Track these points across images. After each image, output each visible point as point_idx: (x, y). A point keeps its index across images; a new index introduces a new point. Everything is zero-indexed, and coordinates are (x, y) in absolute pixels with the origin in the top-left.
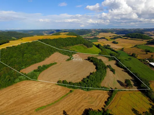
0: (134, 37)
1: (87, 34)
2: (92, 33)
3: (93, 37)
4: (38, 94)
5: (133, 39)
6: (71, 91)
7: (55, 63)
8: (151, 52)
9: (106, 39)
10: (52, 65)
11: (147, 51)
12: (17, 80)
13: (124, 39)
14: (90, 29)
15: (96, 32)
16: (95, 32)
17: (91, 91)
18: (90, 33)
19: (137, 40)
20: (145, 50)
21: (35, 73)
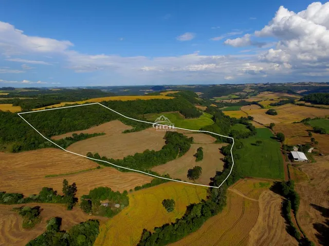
0: (318, 101)
1: (229, 95)
2: (242, 93)
3: (238, 101)
4: (57, 163)
5: (315, 105)
6: (99, 168)
7: (103, 134)
8: (323, 133)
9: (260, 105)
10: (95, 135)
11: (316, 130)
12: (42, 145)
13: (298, 104)
14: (244, 85)
15: (253, 90)
16: (251, 91)
17: (128, 173)
18: (238, 93)
19: (324, 108)
20: (314, 128)
21: (66, 141)
